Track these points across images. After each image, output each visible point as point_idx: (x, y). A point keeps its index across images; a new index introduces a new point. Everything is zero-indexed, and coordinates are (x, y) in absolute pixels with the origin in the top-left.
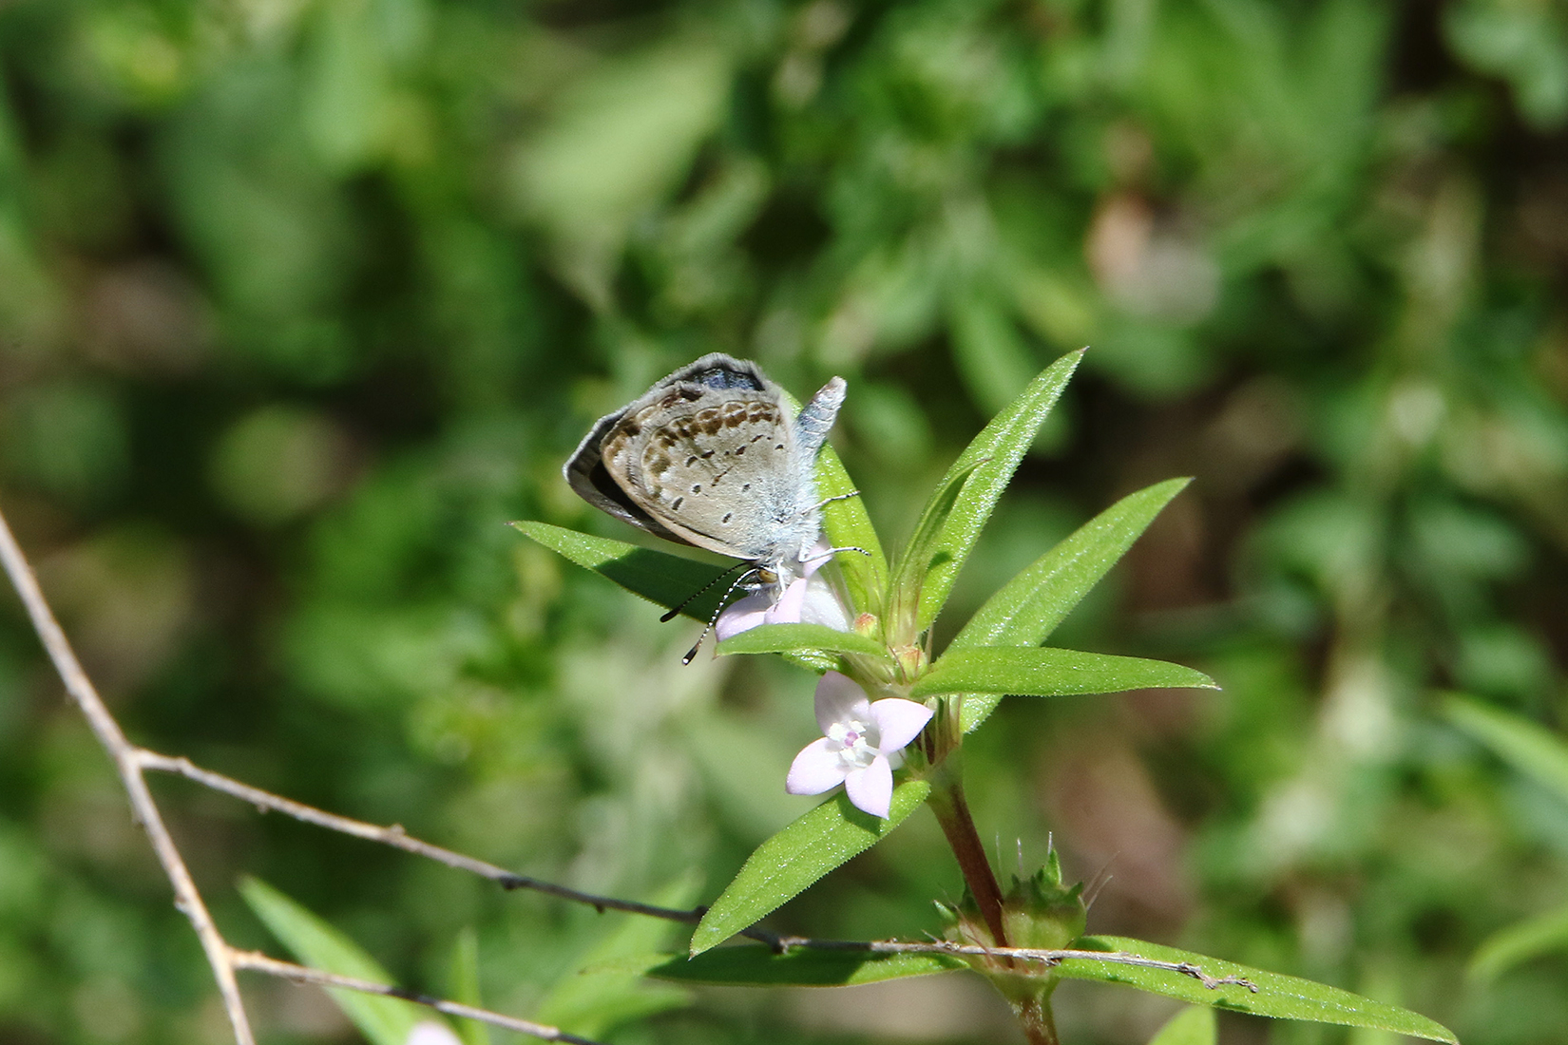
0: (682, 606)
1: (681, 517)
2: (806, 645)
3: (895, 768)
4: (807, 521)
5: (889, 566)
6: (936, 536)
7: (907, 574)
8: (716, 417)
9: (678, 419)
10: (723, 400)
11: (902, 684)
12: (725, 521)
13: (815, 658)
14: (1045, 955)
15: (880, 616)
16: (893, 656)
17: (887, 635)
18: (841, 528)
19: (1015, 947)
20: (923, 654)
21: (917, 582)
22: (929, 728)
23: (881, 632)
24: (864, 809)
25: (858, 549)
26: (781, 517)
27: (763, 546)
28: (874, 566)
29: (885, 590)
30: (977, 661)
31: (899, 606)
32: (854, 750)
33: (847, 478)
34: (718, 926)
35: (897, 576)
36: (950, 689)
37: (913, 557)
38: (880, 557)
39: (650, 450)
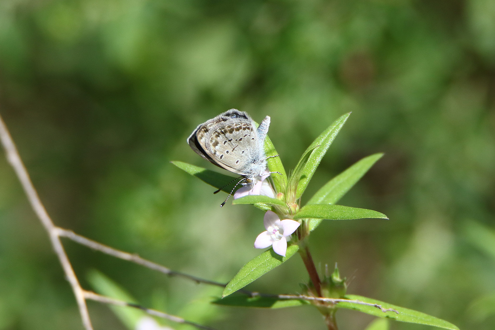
0: (222, 188)
1: (223, 161)
3: (288, 241)
4: (262, 163)
6: (302, 169)
9: (220, 128)
10: (234, 122)
11: (291, 215)
12: (237, 163)
15: (285, 194)
17: (286, 200)
19: (325, 298)
20: (298, 206)
21: (296, 183)
23: (284, 198)
24: (278, 253)
25: (279, 172)
27: (248, 171)
28: (283, 178)
29: (286, 186)
30: (314, 209)
31: (290, 191)
34: (231, 288)
35: (290, 181)
36: (306, 217)
37: (295, 175)
38: (285, 175)
39: (212, 138)
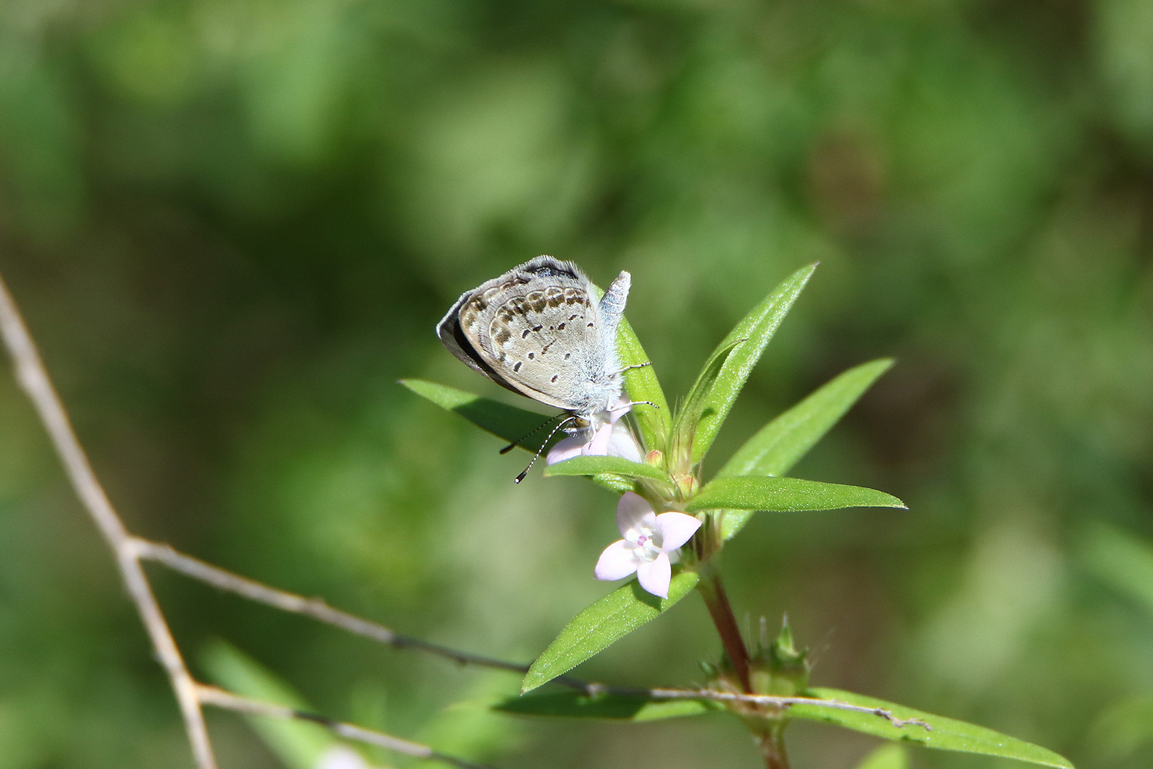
0: (520, 441)
1: (521, 377)
2: (610, 472)
3: (674, 562)
4: (613, 382)
5: (672, 417)
6: (706, 395)
7: (684, 423)
9: (514, 299)
10: (546, 285)
11: (679, 501)
12: (553, 381)
13: (617, 482)
14: (779, 700)
15: (665, 452)
16: (674, 482)
17: (669, 466)
18: (637, 387)
19: (758, 693)
20: (695, 481)
21: (692, 428)
22: (698, 534)
23: (665, 464)
24: (650, 591)
25: (650, 403)
26: (594, 378)
27: (581, 398)
28: (661, 416)
29: (668, 434)
30: (733, 486)
31: (678, 445)
32: (644, 549)
33: (643, 353)
34: (542, 672)
35: (677, 423)
36: (716, 506)
37: (689, 409)
38: (665, 410)
39: (495, 324)
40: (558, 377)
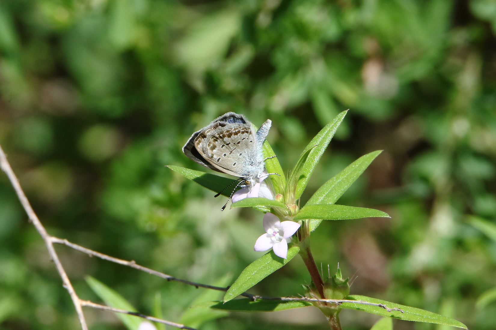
0: (221, 192)
1: (220, 164)
2: (260, 204)
3: (288, 243)
4: (260, 165)
5: (286, 179)
6: (301, 169)
7: (292, 181)
8: (230, 132)
9: (219, 133)
10: (232, 127)
11: (290, 216)
12: (234, 165)
13: (263, 208)
14: (337, 301)
15: (283, 195)
16: (288, 208)
17: (285, 201)
18: (271, 167)
19: (328, 299)
20: (297, 207)
21: (295, 184)
22: (299, 230)
23: (284, 200)
24: (279, 256)
25: (276, 174)
26: (252, 164)
27: (246, 173)
28: (281, 179)
29: (285, 187)
30: (314, 209)
31: (289, 192)
32: (275, 237)
33: (273, 151)
34: (233, 293)
35: (289, 182)
36: (306, 218)
37: (294, 176)
38: (283, 176)
39: (210, 143)
40: (237, 164)
